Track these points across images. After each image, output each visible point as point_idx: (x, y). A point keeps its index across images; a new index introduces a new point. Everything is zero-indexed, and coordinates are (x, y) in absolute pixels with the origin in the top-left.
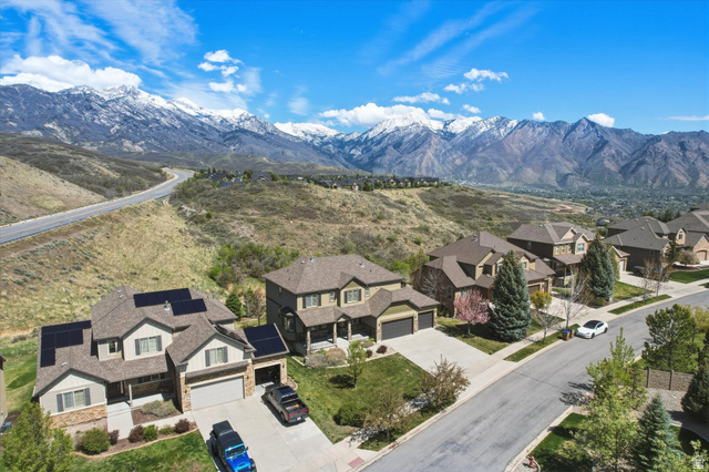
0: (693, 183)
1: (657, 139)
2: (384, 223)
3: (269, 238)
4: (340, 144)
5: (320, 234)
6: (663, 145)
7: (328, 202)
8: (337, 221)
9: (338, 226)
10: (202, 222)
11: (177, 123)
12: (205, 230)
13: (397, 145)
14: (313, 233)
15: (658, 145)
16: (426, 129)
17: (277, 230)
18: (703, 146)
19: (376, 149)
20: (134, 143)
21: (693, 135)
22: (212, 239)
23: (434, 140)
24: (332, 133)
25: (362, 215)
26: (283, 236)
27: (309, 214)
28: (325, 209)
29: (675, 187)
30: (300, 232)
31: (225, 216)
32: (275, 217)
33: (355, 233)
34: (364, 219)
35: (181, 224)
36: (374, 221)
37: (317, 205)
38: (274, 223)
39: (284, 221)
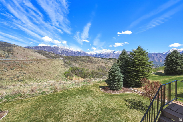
0: (159, 62)
1: (152, 54)
2: (107, 64)
3: (82, 66)
4: (96, 55)
5: (93, 66)
6: (153, 55)
7: (95, 60)
8: (97, 64)
9: (97, 65)
10: (68, 63)
11: (71, 52)
12: (68, 65)
13: (106, 55)
14: (91, 66)
15: (152, 55)
16: (110, 53)
17: (84, 65)
18: (160, 55)
19: (102, 56)
20: (64, 54)
21: (158, 53)
22: (69, 66)
23: (112, 55)
24: (95, 53)
25: (102, 63)
26: (85, 66)
27: (91, 62)
28: (94, 61)
29: (156, 62)
30: (89, 65)
31: (73, 62)
32: (83, 62)
33: (101, 66)
34: (103, 64)
35: (63, 63)
36: (105, 64)
37: (92, 60)
38: (83, 64)
39: (85, 63)
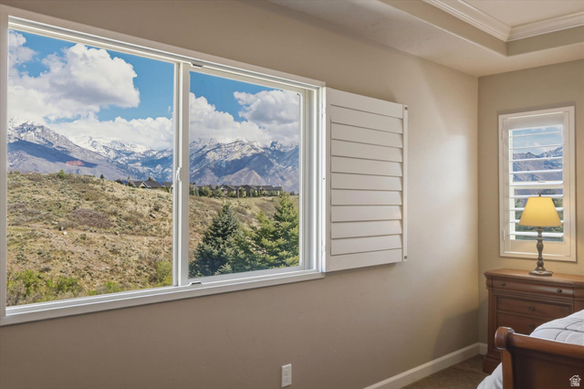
5: (114, 252)
7: (131, 205)
8: (145, 232)
9: (146, 240)
14: (102, 251)
17: (38, 246)
26: (46, 256)
27: (98, 221)
28: (125, 213)
30: (80, 249)
32: (38, 225)
37: (113, 207)
38: (33, 236)
39: (53, 232)
